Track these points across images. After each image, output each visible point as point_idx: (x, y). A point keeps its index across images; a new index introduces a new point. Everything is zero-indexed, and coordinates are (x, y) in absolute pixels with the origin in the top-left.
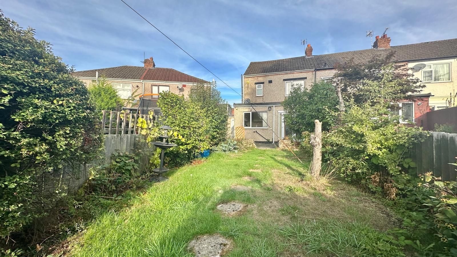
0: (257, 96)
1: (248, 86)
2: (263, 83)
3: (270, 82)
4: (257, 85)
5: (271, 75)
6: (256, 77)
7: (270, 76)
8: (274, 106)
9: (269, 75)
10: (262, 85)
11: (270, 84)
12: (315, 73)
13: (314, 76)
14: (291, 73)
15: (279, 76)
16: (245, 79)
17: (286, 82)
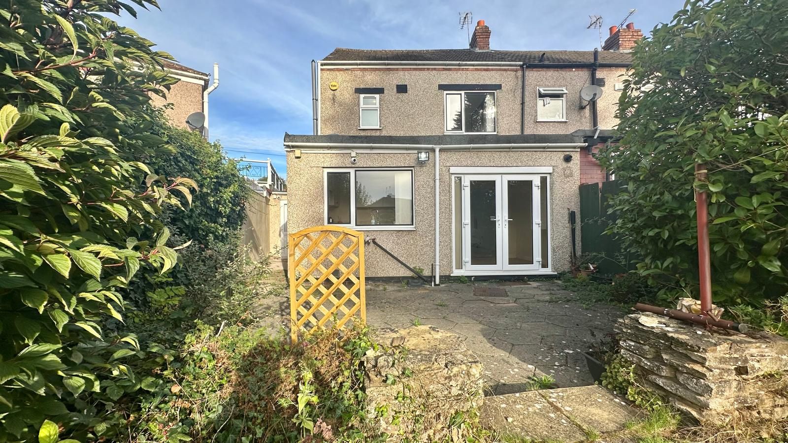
0: (362, 127)
1: (334, 95)
2: (380, 91)
3: (402, 89)
4: (362, 96)
5: (403, 69)
6: (361, 70)
7: (401, 73)
8: (437, 148)
9: (397, 69)
10: (377, 96)
11: (400, 95)
12: (523, 76)
13: (520, 83)
14: (459, 69)
15: (426, 73)
16: (326, 74)
17: (446, 92)
